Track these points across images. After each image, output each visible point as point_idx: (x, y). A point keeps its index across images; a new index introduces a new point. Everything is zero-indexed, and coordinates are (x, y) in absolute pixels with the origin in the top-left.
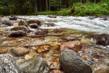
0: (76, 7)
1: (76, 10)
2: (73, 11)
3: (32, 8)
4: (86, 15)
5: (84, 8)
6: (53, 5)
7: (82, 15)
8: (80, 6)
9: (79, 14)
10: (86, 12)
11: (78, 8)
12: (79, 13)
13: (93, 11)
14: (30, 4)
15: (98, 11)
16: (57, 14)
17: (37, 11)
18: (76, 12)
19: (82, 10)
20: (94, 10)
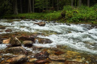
0: (67, 11)
1: (68, 14)
2: (63, 15)
3: (11, 9)
4: (79, 20)
5: (76, 12)
6: (38, 6)
7: (74, 20)
8: (71, 9)
9: (71, 20)
10: (79, 18)
11: (69, 13)
12: (71, 18)
13: (88, 17)
14: (8, 4)
15: (93, 17)
16: (43, 17)
17: (18, 13)
18: (67, 16)
19: (74, 14)
20: (88, 15)
